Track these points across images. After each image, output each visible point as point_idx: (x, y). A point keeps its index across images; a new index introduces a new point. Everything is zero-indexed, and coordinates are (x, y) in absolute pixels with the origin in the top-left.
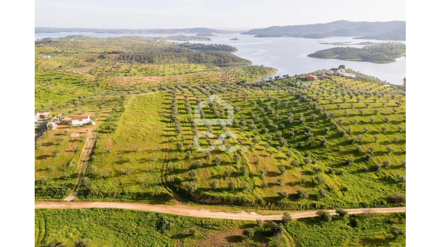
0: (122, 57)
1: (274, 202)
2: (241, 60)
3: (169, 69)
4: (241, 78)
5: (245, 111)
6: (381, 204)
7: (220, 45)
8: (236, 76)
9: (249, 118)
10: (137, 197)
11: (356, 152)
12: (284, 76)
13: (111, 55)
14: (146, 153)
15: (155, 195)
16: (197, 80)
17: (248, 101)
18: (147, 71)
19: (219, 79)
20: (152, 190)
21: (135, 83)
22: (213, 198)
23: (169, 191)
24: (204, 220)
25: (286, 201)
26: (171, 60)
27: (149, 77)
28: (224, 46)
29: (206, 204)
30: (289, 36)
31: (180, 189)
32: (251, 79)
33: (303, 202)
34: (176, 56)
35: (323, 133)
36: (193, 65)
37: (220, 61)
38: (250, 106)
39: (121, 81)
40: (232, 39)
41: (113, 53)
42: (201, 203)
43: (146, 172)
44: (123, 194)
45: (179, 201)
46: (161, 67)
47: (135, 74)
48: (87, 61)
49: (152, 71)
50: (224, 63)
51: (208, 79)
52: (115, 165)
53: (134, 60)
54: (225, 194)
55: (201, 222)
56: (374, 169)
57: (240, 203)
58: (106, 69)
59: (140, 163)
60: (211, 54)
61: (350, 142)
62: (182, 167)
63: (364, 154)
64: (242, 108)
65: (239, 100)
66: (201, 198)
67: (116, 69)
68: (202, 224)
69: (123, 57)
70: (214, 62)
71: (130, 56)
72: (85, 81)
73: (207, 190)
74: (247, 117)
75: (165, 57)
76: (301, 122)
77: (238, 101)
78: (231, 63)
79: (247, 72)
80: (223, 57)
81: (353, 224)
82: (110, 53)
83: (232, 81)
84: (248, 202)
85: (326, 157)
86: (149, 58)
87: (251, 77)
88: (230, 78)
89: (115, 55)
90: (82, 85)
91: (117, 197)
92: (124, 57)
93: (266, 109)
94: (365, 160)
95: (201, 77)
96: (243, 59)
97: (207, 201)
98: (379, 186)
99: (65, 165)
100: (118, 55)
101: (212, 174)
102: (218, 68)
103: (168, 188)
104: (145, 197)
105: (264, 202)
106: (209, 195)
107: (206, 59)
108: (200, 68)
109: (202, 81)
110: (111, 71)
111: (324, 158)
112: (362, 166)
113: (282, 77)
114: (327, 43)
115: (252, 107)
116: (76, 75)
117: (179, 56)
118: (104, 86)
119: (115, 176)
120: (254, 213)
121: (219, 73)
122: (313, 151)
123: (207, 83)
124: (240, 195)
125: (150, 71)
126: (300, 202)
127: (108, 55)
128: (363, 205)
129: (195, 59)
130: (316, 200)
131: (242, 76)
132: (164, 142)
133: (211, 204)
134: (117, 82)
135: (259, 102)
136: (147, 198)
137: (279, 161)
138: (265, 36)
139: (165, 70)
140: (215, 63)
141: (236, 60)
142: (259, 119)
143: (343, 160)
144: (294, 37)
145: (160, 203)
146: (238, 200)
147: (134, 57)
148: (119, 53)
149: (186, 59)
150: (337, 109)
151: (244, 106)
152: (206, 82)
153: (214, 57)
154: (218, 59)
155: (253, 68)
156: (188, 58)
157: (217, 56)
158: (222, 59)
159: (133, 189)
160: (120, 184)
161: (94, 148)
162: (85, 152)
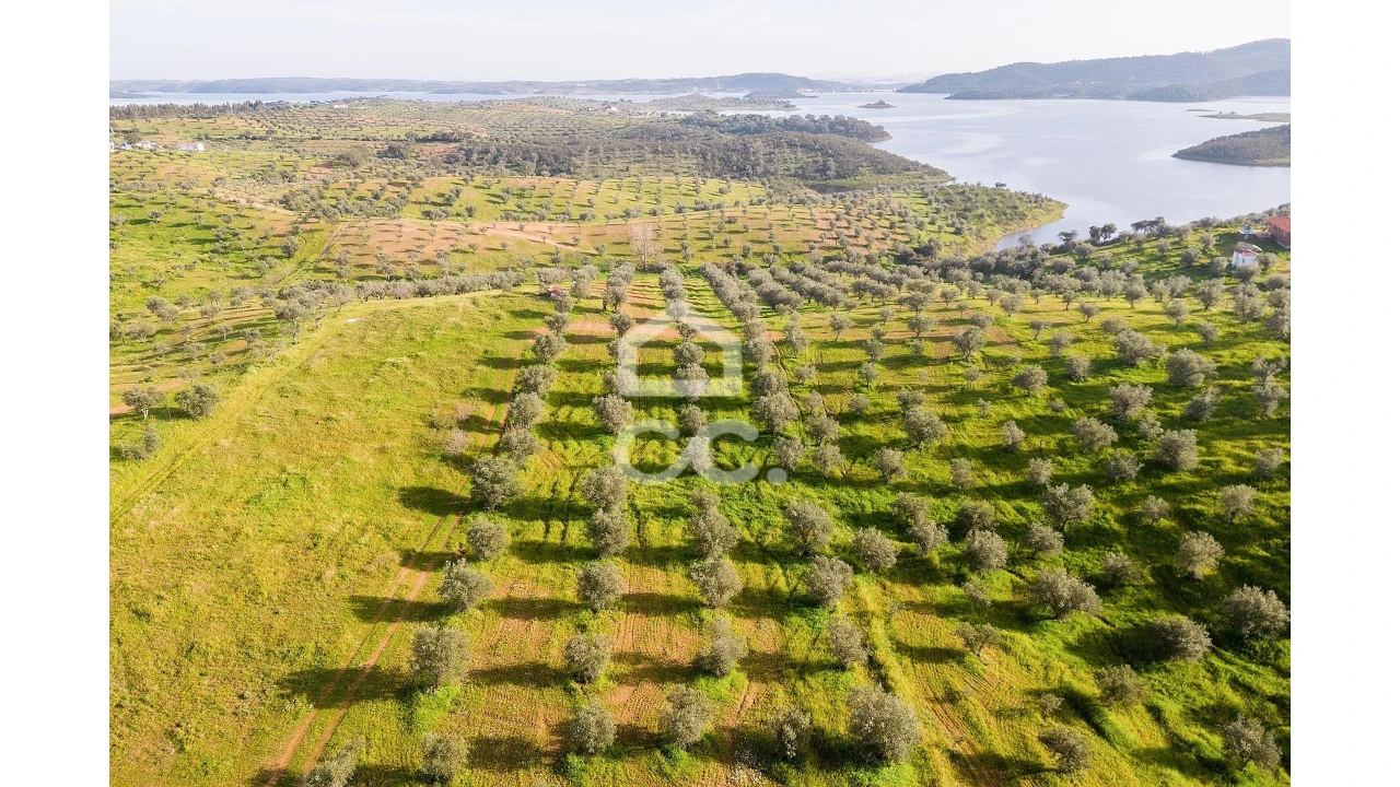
0: (461, 155)
2: (906, 167)
3: (614, 193)
4: (914, 232)
5: (974, 433)
7: (825, 118)
8: (892, 226)
9: (1008, 492)
12: (1138, 226)
13: (428, 147)
16: (719, 239)
17: (987, 359)
18: (523, 202)
19: (815, 235)
21: (446, 247)
26: (638, 165)
27: (516, 225)
28: (840, 121)
30: (1074, 94)
32: (958, 239)
34: (656, 152)
36: (714, 184)
37: (824, 170)
38: (1003, 393)
39: (392, 237)
40: (868, 106)
41: (434, 139)
46: (586, 186)
47: (470, 211)
48: (329, 165)
49: (544, 201)
50: (839, 176)
51: (764, 236)
53: (502, 164)
58: (362, 190)
60: (791, 145)
64: (952, 411)
65: (930, 350)
67: (403, 190)
69: (465, 154)
70: (801, 175)
71: (493, 149)
72: (249, 233)
74: (994, 479)
75: (618, 153)
77: (926, 362)
78: (867, 175)
79: (937, 211)
80: (836, 155)
82: (425, 140)
83: (875, 245)
86: (556, 158)
87: (958, 232)
88: (865, 233)
89: (440, 147)
90: (225, 252)
92: (468, 154)
93: (1128, 433)
95: (737, 226)
96: (916, 164)
100: (454, 145)
102: (813, 194)
107: (771, 161)
108: (740, 193)
109: (737, 243)
110: (376, 197)
113: (1131, 231)
114: (1233, 116)
115: (1013, 401)
116: (221, 209)
117: (669, 153)
118: (312, 258)
121: (818, 212)
123: (761, 254)
125: (534, 201)
127: (417, 147)
129: (726, 162)
131: (920, 226)
134: (372, 242)
135: (1061, 375)
138: (988, 96)
139: (595, 199)
140: (804, 177)
141: (885, 166)
142: (1090, 505)
144: (1093, 96)
147: (505, 152)
148: (455, 141)
149: (693, 161)
151: (963, 397)
152: (757, 248)
153: (800, 155)
154: (816, 162)
155: (963, 193)
156: (702, 161)
157: (813, 150)
158: (832, 163)
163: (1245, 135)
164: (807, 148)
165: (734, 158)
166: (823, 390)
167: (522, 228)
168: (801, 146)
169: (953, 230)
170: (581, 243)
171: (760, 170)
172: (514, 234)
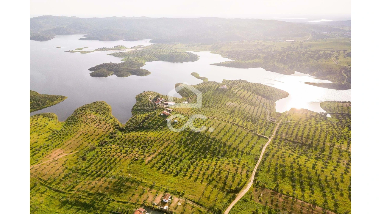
1: (247, 177)
4: (109, 122)
6: (256, 162)
14: (207, 190)
15: (231, 197)
20: (229, 197)
25: (248, 175)
32: (113, 120)
35: (221, 146)
42: (241, 190)
43: (218, 195)
45: (237, 194)
52: (209, 200)
54: (241, 183)
56: (243, 152)
57: (245, 183)
59: (212, 194)
61: (230, 146)
62: (222, 185)
63: (236, 148)
73: (238, 186)
76: (210, 145)
79: (100, 114)
84: (246, 181)
85: (231, 155)
88: (106, 126)
94: (238, 150)
98: (249, 157)
101: (231, 181)
103: (230, 193)
104: (230, 200)
105: (247, 179)
112: (240, 153)
119: (216, 202)
120: (249, 183)
122: (226, 155)
124: (243, 181)
126: (249, 173)
128: (255, 165)
130: (250, 170)
132: (201, 183)
137: (230, 165)
145: (235, 198)
152: (99, 136)
159: (225, 201)
160: (221, 203)
161: (194, 202)
162: (195, 205)
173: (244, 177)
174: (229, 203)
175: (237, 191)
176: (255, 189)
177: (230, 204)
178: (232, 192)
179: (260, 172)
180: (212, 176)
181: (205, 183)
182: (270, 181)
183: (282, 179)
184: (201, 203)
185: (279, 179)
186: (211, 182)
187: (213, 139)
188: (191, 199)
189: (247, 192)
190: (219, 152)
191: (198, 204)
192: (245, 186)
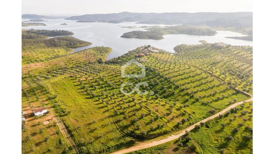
1: (177, 127)
4: (97, 57)
6: (209, 116)
7: (60, 30)
8: (94, 56)
10: (117, 147)
11: (187, 94)
14: (101, 121)
15: (126, 143)
16: (71, 62)
19: (85, 59)
20: (122, 141)
22: (154, 134)
23: (132, 139)
24: (159, 147)
25: (181, 126)
26: (33, 46)
28: (63, 31)
29: (152, 138)
31: (136, 135)
33: (186, 124)
34: (35, 43)
35: (170, 87)
36: (56, 50)
37: (71, 44)
40: (62, 24)
42: (150, 139)
43: (110, 132)
44: (109, 148)
45: (139, 142)
50: (74, 45)
52: (90, 134)
54: (158, 131)
55: (158, 147)
56: (197, 100)
57: (166, 133)
59: (102, 128)
60: (63, 40)
61: (183, 90)
62: (127, 123)
63: (190, 94)
65: (118, 75)
66: (149, 137)
68: (159, 148)
73: (149, 132)
76: (158, 84)
78: (79, 45)
79: (97, 52)
81: (207, 127)
83: (94, 60)
84: (169, 131)
85: (178, 99)
87: (102, 56)
88: (91, 58)
91: (106, 151)
94: (192, 97)
95: (72, 59)
97: (152, 137)
98: (203, 107)
99: (59, 144)
101: (145, 123)
103: (129, 137)
104: (121, 146)
105: (174, 129)
106: (153, 134)
107: (60, 43)
109: (74, 62)
111: (178, 100)
112: (193, 100)
119: (96, 140)
120: (173, 135)
122: (171, 97)
123: (79, 64)
124: (164, 129)
126: (185, 124)
128: (204, 118)
129: (51, 44)
130: (189, 121)
131: (97, 55)
132: (104, 112)
133: (154, 138)
136: (123, 146)
137: (164, 107)
140: (68, 46)
141: (81, 42)
143: (185, 99)
145: (132, 146)
146: (165, 132)
150: (169, 74)
152: (77, 62)
153: (65, 42)
154: (69, 43)
155: (99, 49)
156: (46, 44)
157: (67, 40)
158: (71, 42)
159: (112, 144)
160: (102, 144)
161: (67, 127)
162: (64, 132)
163: (128, 33)
164: (66, 40)
165: (52, 43)
166: (111, 81)
167: (36, 65)
168: (65, 40)
169: (101, 55)
170: (48, 66)
171: (59, 45)
172: (35, 66)
173: (171, 125)
174: (115, 149)
175: (142, 138)
176: (175, 146)
177: (115, 151)
178: (133, 137)
179: (204, 128)
180: (125, 110)
181: (107, 114)
182: (212, 146)
183: (237, 150)
184: (73, 133)
185: (230, 147)
186: (118, 115)
187: (166, 79)
188: (68, 123)
189: (157, 146)
190: (165, 92)
191: (69, 132)
192: (161, 137)
